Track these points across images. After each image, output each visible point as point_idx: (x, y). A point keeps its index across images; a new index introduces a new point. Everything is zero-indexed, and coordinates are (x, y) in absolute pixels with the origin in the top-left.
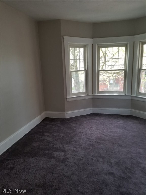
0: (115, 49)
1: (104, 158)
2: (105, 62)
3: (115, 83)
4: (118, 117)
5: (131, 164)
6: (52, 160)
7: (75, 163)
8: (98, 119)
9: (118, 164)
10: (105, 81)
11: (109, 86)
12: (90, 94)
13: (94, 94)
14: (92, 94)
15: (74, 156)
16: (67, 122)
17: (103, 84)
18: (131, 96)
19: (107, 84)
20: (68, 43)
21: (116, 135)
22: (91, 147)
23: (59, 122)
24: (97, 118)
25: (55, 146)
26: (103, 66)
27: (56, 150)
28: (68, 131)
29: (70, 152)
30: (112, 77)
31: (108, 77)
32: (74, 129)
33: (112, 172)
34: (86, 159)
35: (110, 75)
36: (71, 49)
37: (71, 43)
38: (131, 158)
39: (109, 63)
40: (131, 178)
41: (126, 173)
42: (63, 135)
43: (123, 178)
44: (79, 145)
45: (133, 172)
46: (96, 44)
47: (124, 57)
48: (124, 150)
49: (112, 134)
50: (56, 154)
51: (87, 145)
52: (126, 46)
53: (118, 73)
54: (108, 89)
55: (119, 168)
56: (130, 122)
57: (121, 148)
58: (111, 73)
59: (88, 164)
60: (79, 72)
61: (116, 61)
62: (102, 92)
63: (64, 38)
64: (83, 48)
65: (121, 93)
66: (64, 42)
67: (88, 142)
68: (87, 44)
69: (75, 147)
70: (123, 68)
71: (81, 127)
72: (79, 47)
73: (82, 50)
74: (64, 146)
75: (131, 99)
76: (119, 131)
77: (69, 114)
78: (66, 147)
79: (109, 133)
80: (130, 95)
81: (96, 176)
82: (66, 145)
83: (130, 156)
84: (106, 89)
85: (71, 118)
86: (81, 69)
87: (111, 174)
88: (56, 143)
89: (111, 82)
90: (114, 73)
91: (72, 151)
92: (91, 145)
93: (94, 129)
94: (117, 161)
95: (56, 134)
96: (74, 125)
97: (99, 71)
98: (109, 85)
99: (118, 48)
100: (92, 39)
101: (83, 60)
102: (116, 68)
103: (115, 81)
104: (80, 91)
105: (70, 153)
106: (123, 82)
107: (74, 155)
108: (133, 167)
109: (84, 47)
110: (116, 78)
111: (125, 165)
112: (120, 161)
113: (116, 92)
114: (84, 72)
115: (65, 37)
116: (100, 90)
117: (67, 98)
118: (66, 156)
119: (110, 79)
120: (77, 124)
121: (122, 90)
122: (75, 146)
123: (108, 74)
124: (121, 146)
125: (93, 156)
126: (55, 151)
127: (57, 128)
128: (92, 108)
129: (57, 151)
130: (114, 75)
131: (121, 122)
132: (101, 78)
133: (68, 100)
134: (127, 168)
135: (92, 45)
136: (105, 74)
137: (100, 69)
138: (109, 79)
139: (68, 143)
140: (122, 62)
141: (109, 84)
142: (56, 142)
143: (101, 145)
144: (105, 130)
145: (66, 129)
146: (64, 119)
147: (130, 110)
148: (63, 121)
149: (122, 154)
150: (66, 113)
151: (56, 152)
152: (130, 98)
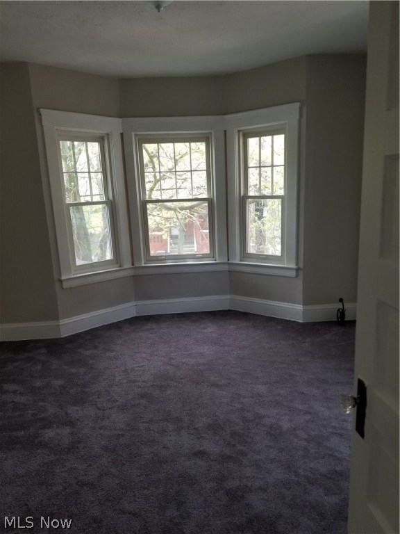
0: (181, 147)
1: (179, 420)
2: (157, 181)
3: (185, 236)
4: (203, 319)
5: (243, 423)
6: (39, 451)
7: (105, 448)
8: (153, 329)
9: (215, 428)
10: (159, 231)
11: (171, 244)
12: (127, 265)
13: (136, 265)
14: (133, 265)
15: (101, 431)
16: (68, 346)
17: (154, 238)
18: (228, 264)
19: (164, 237)
20: (56, 127)
21: (202, 361)
22: (143, 401)
23: (43, 351)
24: (149, 327)
25: (43, 415)
26: (152, 189)
27: (47, 423)
28: (74, 370)
29: (87, 422)
30: (175, 220)
31: (167, 219)
32: (91, 362)
33: (201, 449)
34: (133, 432)
35: (170, 214)
36: (65, 145)
37: (62, 128)
38: (242, 409)
39: (167, 184)
40: (246, 455)
41: (234, 446)
42: (60, 382)
43: (229, 458)
44: (109, 400)
45: (249, 440)
46: (133, 134)
47: (204, 166)
48: (225, 393)
49: (192, 361)
50: (49, 434)
51: (130, 397)
53: (191, 208)
54: (169, 252)
55: (217, 438)
56: (232, 327)
57: (216, 390)
58: (175, 210)
59: (139, 444)
60: (85, 208)
61: (184, 177)
62: (157, 258)
63: (40, 115)
64: (97, 144)
65: (204, 256)
66: (43, 124)
67: (133, 390)
68: (106, 132)
69: (99, 409)
70: (205, 196)
71: (109, 354)
72: (86, 139)
73: (94, 148)
74: (69, 411)
75: (229, 271)
76: (206, 350)
77: (72, 324)
78: (74, 411)
79: (184, 361)
80: (225, 260)
81: (165, 466)
82: (74, 408)
83: (238, 406)
84: (164, 252)
85: (78, 336)
86: (96, 199)
87: (200, 454)
88: (42, 407)
89: (175, 232)
90: (182, 209)
91: (93, 420)
92: (143, 396)
93: (144, 355)
94: (211, 422)
95: (38, 383)
96: (88, 353)
97: (144, 203)
98: (169, 241)
99: (188, 144)
100: (120, 120)
101: (100, 176)
102: (183, 195)
103: (184, 231)
104: (92, 260)
105: (88, 424)
106: (208, 231)
107: (101, 429)
108: (248, 429)
109: (100, 139)
110: (187, 221)
111: (230, 427)
112: (216, 420)
113: (193, 257)
114: (104, 205)
115: (43, 111)
116: (152, 253)
117: (61, 281)
118: (76, 434)
119: (172, 225)
120: (96, 348)
121: (207, 251)
122: (99, 406)
123: (166, 211)
124: (215, 385)
125: (150, 421)
126: (43, 428)
127: (39, 367)
128: (134, 303)
129: (49, 428)
130: (182, 214)
131: (210, 330)
132: (152, 222)
133: (65, 285)
134: (234, 434)
135: (122, 134)
136: (157, 212)
137: (147, 198)
138: (168, 225)
139: (79, 401)
140: (201, 179)
141: (169, 239)
142: (41, 404)
143: (169, 392)
144: (173, 355)
145: (67, 365)
146: (57, 339)
147: (228, 297)
148: (56, 346)
149: (221, 403)
150: (62, 322)
151: (47, 431)
152: (226, 268)
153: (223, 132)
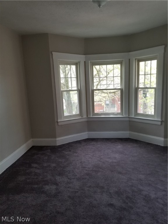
0: (110, 67)
1: (103, 188)
2: (100, 81)
3: (112, 104)
4: (116, 141)
5: (132, 192)
6: (42, 195)
7: (69, 197)
8: (95, 144)
9: (118, 193)
10: (100, 102)
11: (105, 108)
12: (85, 116)
13: (88, 117)
14: (87, 116)
15: (69, 189)
16: (59, 149)
17: (99, 105)
18: (129, 117)
19: (103, 105)
20: (58, 59)
21: (114, 161)
22: (88, 177)
23: (49, 151)
24: (93, 144)
25: (46, 179)
26: (98, 85)
27: (47, 183)
28: (60, 160)
29: (63, 184)
30: (108, 98)
31: (104, 97)
32: (67, 157)
33: (112, 203)
34: (82, 191)
35: (106, 95)
36: (61, 67)
37: (61, 60)
38: (132, 186)
39: (104, 82)
40: (133, 208)
41: (127, 203)
42: (54, 165)
43: (124, 209)
44: (73, 175)
45: (134, 201)
46: (89, 61)
47: (120, 75)
48: (124, 177)
49: (110, 161)
50: (47, 187)
51: (82, 174)
52: (121, 63)
53: (114, 92)
54: (104, 111)
55: (119, 198)
56: (129, 146)
57: (120, 175)
58: (107, 93)
59: (84, 197)
60: (71, 92)
61: (111, 79)
62: (97, 114)
63: (52, 54)
64: (74, 66)
65: (118, 114)
66: (53, 58)
67: (84, 171)
68: (78, 61)
69: (69, 179)
70: (119, 88)
71: (75, 154)
72: (71, 64)
73: (74, 67)
74: (56, 178)
75: (129, 121)
76: (117, 156)
77: (61, 140)
78: (58, 178)
79: (107, 160)
80: (127, 116)
81: (94, 209)
82: (59, 177)
83: (130, 184)
84: (102, 111)
85: (63, 145)
86: (73, 89)
87: (111, 205)
88: (46, 175)
89: (108, 102)
90: (110, 93)
91: (66, 184)
92: (87, 174)
93: (90, 156)
94: (117, 190)
95: (45, 165)
96: (66, 153)
97: (93, 91)
98: (105, 106)
99: (113, 65)
100: (84, 56)
101: (75, 79)
102: (111, 87)
103: (111, 102)
104: (73, 113)
105: (63, 185)
106: (120, 102)
107: (68, 188)
108: (134, 196)
109: (76, 64)
110: (112, 98)
111: (126, 194)
112: (120, 190)
113: (113, 114)
114: (76, 91)
115: (53, 53)
116: (96, 112)
117: (58, 122)
118: (58, 189)
119: (107, 99)
120: (70, 151)
121: (119, 111)
122: (69, 177)
123: (104, 94)
124: (120, 173)
125: (90, 187)
126: (45, 185)
127: (46, 158)
128: (87, 133)
129: (48, 185)
130: (110, 95)
131: (119, 147)
132: (96, 98)
133: (59, 124)
134: (127, 197)
135: (85, 62)
136: (100, 94)
137: (95, 88)
138: (105, 100)
139: (60, 174)
140: (118, 80)
141: (105, 105)
142: (45, 174)
143: (99, 174)
144: (102, 157)
145: (57, 158)
146: (55, 146)
147: (128, 132)
148: (55, 149)
149: (122, 182)
150: (57, 139)
151: (47, 186)
152: (128, 119)
153: (128, 60)
